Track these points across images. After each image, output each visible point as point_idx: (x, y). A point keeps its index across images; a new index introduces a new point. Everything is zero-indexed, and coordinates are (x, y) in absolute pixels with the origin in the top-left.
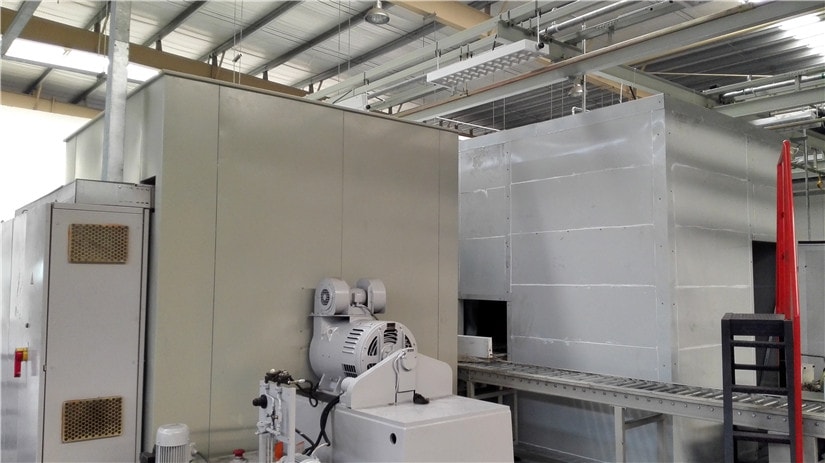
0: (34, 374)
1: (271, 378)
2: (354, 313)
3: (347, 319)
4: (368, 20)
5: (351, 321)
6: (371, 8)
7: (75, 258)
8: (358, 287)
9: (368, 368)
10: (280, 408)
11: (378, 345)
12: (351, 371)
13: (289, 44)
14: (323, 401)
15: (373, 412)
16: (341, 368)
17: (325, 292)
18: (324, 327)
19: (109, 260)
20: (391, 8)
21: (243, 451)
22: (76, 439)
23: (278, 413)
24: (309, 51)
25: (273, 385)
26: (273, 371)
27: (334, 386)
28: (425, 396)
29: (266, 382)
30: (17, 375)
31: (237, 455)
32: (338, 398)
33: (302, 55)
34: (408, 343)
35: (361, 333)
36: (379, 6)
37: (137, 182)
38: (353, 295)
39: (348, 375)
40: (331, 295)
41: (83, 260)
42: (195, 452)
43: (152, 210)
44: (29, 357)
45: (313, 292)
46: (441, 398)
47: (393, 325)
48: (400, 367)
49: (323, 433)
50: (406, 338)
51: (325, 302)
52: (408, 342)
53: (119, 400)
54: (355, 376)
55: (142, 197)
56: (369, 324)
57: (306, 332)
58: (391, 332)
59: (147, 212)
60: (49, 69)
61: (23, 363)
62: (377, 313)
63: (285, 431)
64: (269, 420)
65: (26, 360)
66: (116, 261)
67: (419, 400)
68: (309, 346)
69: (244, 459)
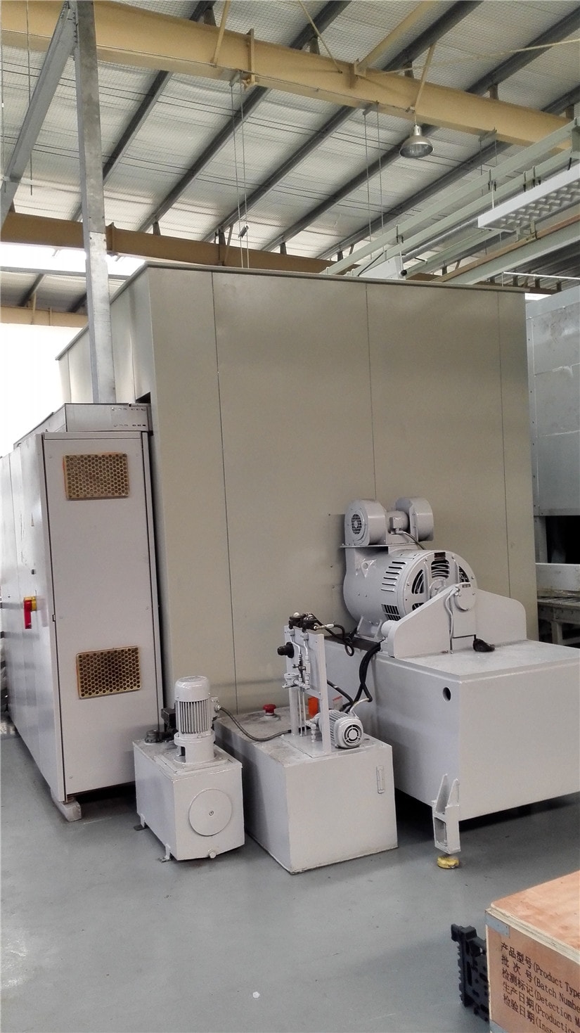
0: (45, 625)
1: (296, 622)
2: (392, 541)
3: (385, 549)
4: (405, 154)
5: (390, 552)
6: (408, 137)
7: (74, 494)
8: (397, 510)
9: (414, 608)
10: (307, 657)
11: (424, 580)
12: (393, 613)
13: (308, 204)
14: (362, 648)
15: (420, 662)
16: (381, 609)
17: (356, 517)
18: (358, 561)
19: (110, 495)
20: (436, 133)
21: (274, 707)
22: (94, 694)
23: (306, 664)
24: (335, 208)
25: (298, 631)
26: (297, 614)
27: (374, 630)
28: (489, 642)
29: (291, 628)
30: (28, 626)
31: (267, 711)
32: (379, 645)
33: (325, 215)
34: (464, 577)
35: (402, 566)
36: (418, 133)
37: (132, 402)
38: (391, 520)
39: (391, 618)
40: (363, 521)
41: (81, 496)
42: (219, 707)
43: (150, 433)
44: (38, 606)
45: (343, 517)
46: (511, 644)
47: (443, 554)
48: (453, 606)
49: (363, 687)
50: (461, 570)
51: (357, 530)
52: (464, 575)
53: (135, 651)
54: (397, 619)
55: (139, 419)
56: (411, 555)
57: (338, 568)
58: (440, 563)
59: (145, 435)
60: (40, 275)
61: (33, 614)
62: (423, 540)
63: (316, 685)
64: (297, 672)
65: (36, 610)
66: (116, 494)
67: (481, 646)
68: (342, 584)
69: (276, 716)
